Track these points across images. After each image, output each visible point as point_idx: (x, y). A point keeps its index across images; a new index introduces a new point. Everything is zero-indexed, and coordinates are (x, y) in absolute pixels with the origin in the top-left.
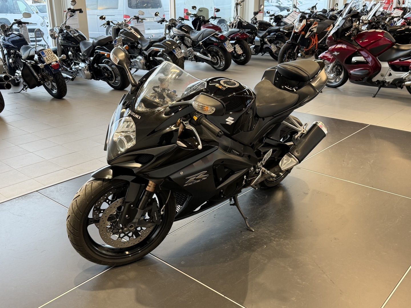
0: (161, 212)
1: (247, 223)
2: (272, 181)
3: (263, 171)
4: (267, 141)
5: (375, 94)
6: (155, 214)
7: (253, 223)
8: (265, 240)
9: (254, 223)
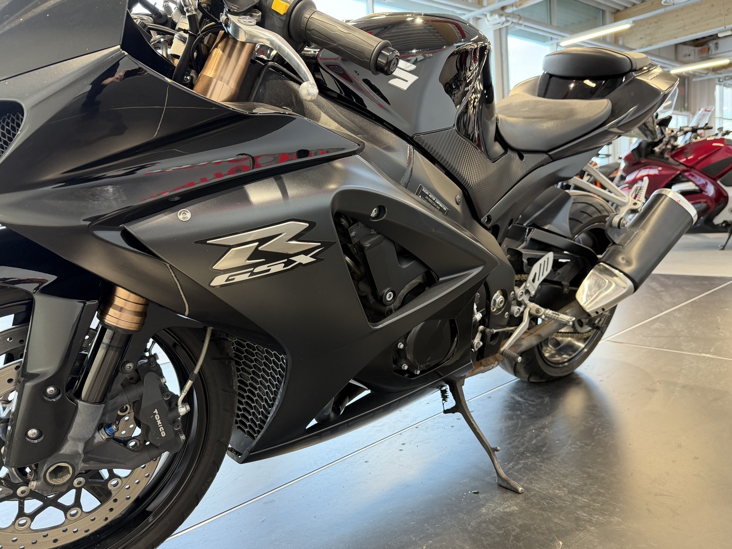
0: (177, 405)
1: (497, 466)
2: (558, 363)
3: (533, 312)
4: (536, 234)
5: (724, 244)
6: (157, 417)
7: (515, 465)
8: (556, 520)
9: (516, 467)
